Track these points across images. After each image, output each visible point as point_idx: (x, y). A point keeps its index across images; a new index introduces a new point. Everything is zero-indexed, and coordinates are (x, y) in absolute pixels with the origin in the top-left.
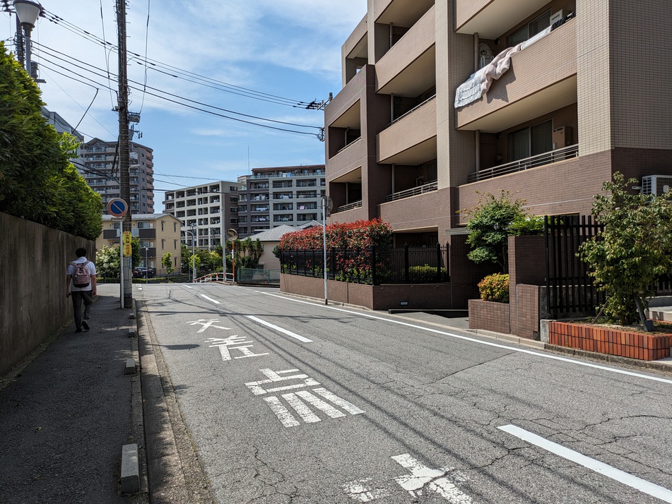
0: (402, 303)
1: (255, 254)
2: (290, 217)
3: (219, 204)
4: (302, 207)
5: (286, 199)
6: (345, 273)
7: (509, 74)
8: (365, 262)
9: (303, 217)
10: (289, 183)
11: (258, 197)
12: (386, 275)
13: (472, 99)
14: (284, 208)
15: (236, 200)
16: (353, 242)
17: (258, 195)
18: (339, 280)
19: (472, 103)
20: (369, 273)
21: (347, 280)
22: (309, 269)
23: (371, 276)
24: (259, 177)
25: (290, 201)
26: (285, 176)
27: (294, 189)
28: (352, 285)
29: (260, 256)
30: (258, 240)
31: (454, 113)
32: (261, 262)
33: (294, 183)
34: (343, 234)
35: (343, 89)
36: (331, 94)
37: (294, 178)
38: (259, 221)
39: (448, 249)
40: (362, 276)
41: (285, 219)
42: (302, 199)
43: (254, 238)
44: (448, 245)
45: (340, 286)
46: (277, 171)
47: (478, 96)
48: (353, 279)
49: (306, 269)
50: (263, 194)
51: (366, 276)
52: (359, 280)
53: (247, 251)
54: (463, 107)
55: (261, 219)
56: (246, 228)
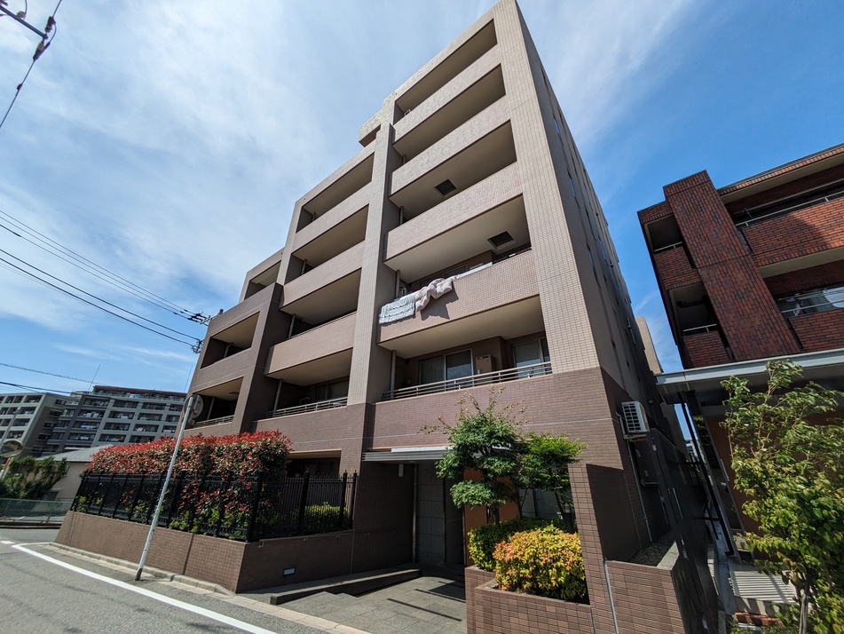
0: (286, 572)
1: (52, 478)
2: (122, 438)
3: (31, 416)
4: (140, 429)
5: (124, 419)
6: (193, 516)
7: (451, 295)
8: (240, 499)
9: (137, 439)
10: (134, 404)
11: (89, 415)
12: (272, 522)
13: (401, 316)
14: (118, 428)
15: (58, 414)
16: (223, 464)
17: (90, 412)
18: (177, 529)
19: (401, 320)
20: (243, 519)
21: (195, 529)
22: (125, 505)
23: (246, 524)
24: (100, 394)
25: (130, 421)
26: (132, 397)
27: (138, 410)
28: (203, 538)
29: (58, 480)
30: (64, 460)
31: (377, 328)
32: (54, 489)
33: (140, 405)
34: (209, 450)
35: (239, 305)
36: (222, 311)
37: (143, 400)
38: (79, 439)
39: (355, 480)
40: (227, 524)
41: (114, 439)
42: (144, 421)
43: (58, 457)
44: (355, 474)
45: (177, 538)
46: (125, 391)
47: (411, 313)
48: (206, 528)
49: (119, 505)
50: (97, 412)
51: (234, 525)
52: (219, 531)
53: (40, 472)
54: (389, 323)
55: (82, 438)
56: (56, 447)
